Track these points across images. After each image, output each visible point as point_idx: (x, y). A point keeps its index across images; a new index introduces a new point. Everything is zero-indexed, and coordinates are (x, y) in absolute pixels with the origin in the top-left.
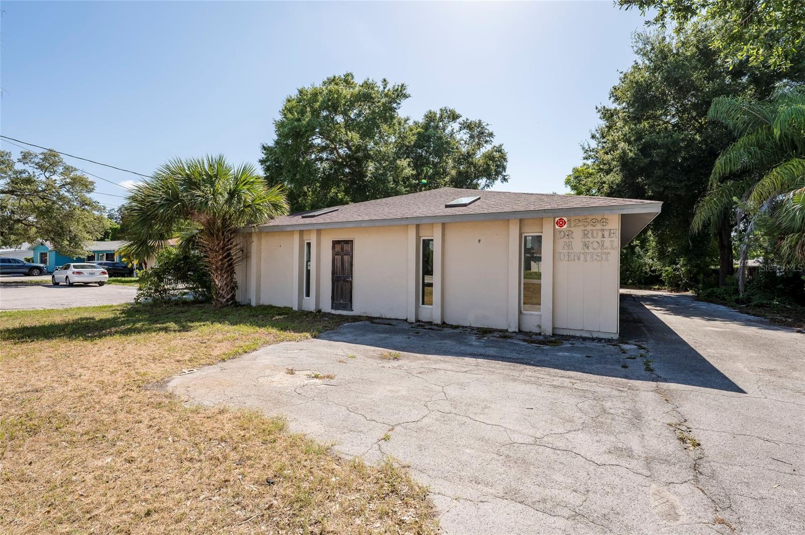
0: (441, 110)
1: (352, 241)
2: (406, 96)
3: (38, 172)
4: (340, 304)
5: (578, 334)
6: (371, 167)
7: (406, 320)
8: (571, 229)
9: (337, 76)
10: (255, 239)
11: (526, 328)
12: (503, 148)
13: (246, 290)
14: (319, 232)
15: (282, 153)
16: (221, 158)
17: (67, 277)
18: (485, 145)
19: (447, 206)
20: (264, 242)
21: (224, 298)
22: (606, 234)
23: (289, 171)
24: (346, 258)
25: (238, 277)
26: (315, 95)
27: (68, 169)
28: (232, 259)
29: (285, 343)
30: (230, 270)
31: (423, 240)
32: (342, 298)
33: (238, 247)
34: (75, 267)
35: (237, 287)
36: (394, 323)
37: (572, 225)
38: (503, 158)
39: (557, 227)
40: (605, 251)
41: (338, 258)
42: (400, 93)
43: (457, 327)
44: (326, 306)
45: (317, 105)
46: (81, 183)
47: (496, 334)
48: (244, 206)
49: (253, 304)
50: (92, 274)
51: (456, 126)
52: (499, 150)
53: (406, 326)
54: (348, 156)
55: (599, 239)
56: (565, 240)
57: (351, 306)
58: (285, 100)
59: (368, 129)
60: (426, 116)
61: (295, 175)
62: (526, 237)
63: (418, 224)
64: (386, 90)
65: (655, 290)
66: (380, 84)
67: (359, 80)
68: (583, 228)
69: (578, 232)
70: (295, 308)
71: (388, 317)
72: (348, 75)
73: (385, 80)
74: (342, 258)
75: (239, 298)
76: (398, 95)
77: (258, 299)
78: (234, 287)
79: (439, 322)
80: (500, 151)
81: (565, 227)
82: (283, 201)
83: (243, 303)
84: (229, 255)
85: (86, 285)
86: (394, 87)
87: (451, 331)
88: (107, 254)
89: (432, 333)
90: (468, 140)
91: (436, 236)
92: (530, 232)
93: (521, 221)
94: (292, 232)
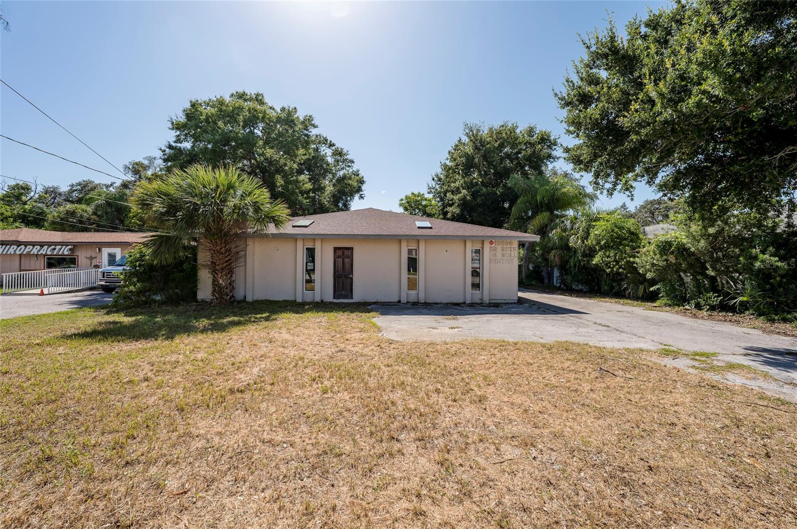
1: (352, 248)
4: (342, 295)
7: (400, 302)
8: (496, 245)
10: (250, 243)
20: (260, 245)
22: (512, 249)
32: (343, 290)
39: (490, 245)
41: (340, 260)
44: (329, 297)
49: (250, 299)
55: (509, 252)
56: (493, 252)
57: (352, 296)
68: (502, 246)
69: (499, 248)
70: (299, 300)
74: (343, 260)
77: (253, 295)
80: (358, 175)
81: (493, 245)
91: (421, 247)
92: (475, 247)
93: (472, 241)
94: (295, 239)
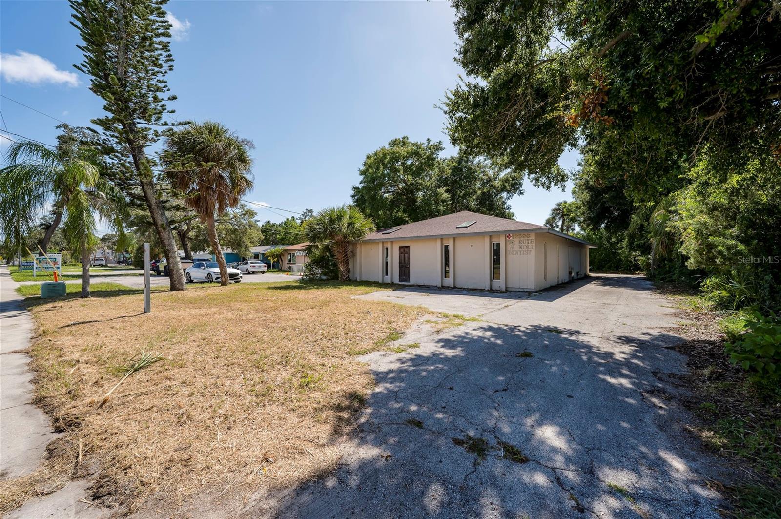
1: (409, 246)
2: (442, 149)
4: (403, 279)
5: (518, 290)
6: (420, 195)
9: (397, 138)
10: (359, 246)
11: (494, 288)
13: (354, 273)
14: (392, 242)
15: (366, 193)
17: (247, 269)
19: (457, 228)
20: (363, 247)
21: (345, 276)
22: (529, 242)
23: (370, 203)
24: (406, 255)
25: (350, 266)
26: (385, 155)
28: (347, 257)
29: (382, 292)
30: (347, 263)
31: (445, 246)
33: (351, 250)
34: (251, 263)
36: (430, 286)
37: (514, 237)
39: (507, 239)
40: (529, 250)
41: (402, 255)
42: (439, 147)
43: (461, 288)
44: (396, 280)
45: (386, 161)
46: (251, 214)
48: (356, 230)
49: (358, 280)
50: (260, 267)
53: (436, 288)
54: (404, 188)
58: (365, 157)
59: (418, 172)
61: (373, 205)
62: (494, 243)
63: (442, 238)
64: (430, 145)
66: (425, 142)
67: (412, 140)
69: (517, 241)
70: (380, 282)
72: (404, 138)
73: (428, 139)
75: (351, 277)
76: (437, 149)
77: (360, 278)
78: (349, 271)
79: (452, 286)
81: (511, 238)
82: (373, 226)
83: (353, 280)
84: (346, 255)
85: (253, 273)
86: (434, 143)
87: (457, 289)
88: (255, 255)
89: (447, 290)
91: (450, 244)
92: (495, 241)
93: (490, 236)
94: (378, 242)
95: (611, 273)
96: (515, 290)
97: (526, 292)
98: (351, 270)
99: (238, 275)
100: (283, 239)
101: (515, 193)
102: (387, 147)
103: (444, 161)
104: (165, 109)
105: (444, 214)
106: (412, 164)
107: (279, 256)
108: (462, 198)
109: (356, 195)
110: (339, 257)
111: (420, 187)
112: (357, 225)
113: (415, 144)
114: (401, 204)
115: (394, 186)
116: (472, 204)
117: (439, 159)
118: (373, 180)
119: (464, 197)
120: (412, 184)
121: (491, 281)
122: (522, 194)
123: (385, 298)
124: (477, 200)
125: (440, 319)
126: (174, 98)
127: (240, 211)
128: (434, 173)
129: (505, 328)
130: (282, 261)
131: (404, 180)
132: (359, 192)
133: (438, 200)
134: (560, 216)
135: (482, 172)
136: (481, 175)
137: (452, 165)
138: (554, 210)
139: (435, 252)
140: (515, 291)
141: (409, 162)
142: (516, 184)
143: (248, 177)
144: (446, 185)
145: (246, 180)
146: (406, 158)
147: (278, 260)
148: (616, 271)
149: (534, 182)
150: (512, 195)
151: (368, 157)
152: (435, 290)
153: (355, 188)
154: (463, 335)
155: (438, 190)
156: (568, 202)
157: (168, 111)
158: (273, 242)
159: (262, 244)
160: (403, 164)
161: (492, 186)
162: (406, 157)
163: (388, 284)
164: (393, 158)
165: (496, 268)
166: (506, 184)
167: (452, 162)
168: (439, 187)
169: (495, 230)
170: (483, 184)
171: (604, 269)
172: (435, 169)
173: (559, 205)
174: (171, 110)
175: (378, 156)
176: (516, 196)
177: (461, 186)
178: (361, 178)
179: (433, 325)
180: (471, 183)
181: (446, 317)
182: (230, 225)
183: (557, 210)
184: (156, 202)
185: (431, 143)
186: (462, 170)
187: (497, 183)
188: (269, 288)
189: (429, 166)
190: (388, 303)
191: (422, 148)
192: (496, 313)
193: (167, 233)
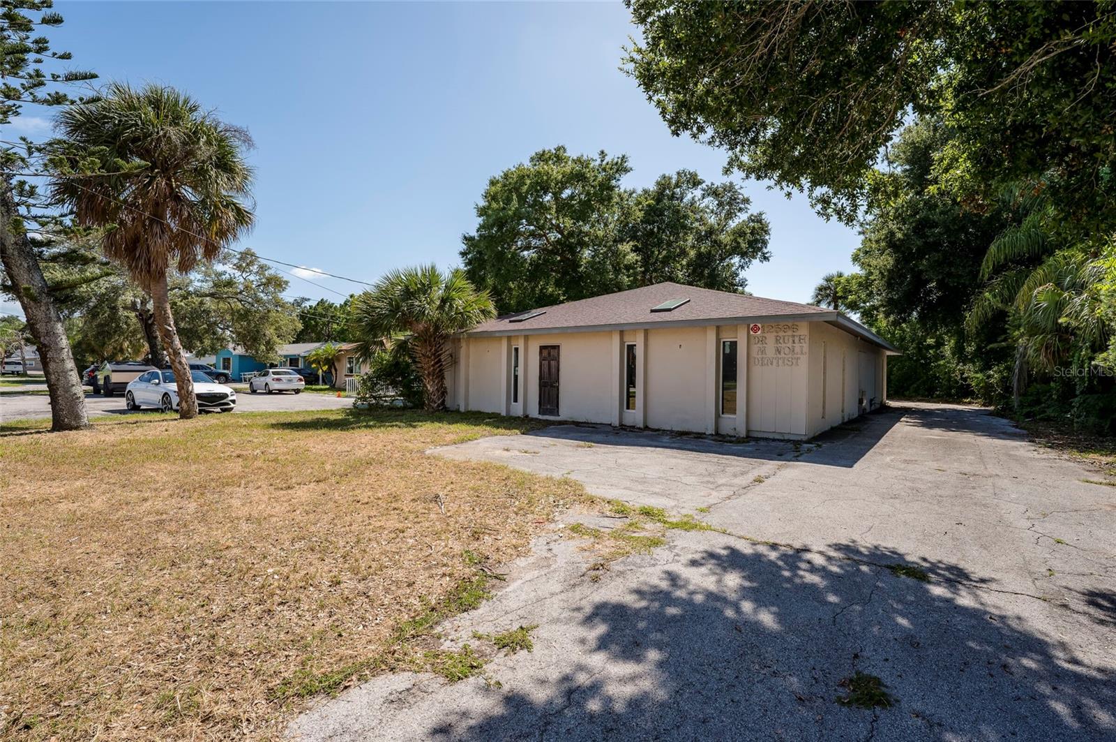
0: (678, 173)
1: (559, 346)
2: (626, 170)
3: (238, 273)
4: (547, 409)
5: (771, 436)
6: (587, 254)
7: (610, 425)
8: (765, 335)
9: (547, 149)
10: (463, 344)
11: (723, 431)
12: (763, 217)
13: (455, 397)
14: (526, 338)
15: (487, 247)
16: (433, 268)
17: (267, 384)
18: (738, 214)
19: (652, 311)
21: (435, 403)
22: (797, 340)
23: (493, 265)
24: (553, 363)
25: (448, 383)
26: (522, 178)
27: (263, 268)
28: (441, 365)
29: (498, 437)
30: (441, 377)
31: (628, 346)
32: (549, 403)
33: (447, 352)
34: (274, 373)
35: (446, 392)
36: (599, 426)
37: (766, 330)
38: (764, 229)
39: (752, 333)
40: (795, 356)
41: (546, 363)
42: (621, 167)
43: (658, 430)
44: (534, 412)
45: (524, 189)
46: (277, 283)
47: (692, 436)
48: (456, 314)
49: (462, 409)
50: (290, 381)
51: (698, 193)
52: (758, 219)
53: (610, 429)
54: (558, 242)
55: (790, 345)
56: (759, 345)
57: (558, 411)
58: (488, 183)
59: (582, 212)
60: (658, 183)
61: (500, 269)
62: (724, 342)
63: (622, 330)
64: (604, 163)
65: (965, 403)
66: (597, 157)
67: (572, 153)
68: (776, 334)
69: (771, 338)
70: (504, 413)
71: (593, 422)
72: (558, 149)
73: (602, 152)
74: (549, 363)
75: (448, 404)
76: (618, 170)
77: (467, 405)
78: (444, 393)
79: (641, 426)
80: (760, 221)
81: (759, 332)
82: (491, 307)
83: (451, 409)
84: (439, 361)
85: (280, 392)
86: (613, 160)
87: (651, 433)
88: (291, 359)
89: (631, 434)
90: (715, 209)
91: (639, 342)
92: (727, 337)
93: (718, 328)
94: (500, 338)
95: (919, 401)
96: (765, 436)
97: (789, 441)
98: (448, 390)
99: (225, 396)
100: (342, 331)
101: (754, 257)
102: (527, 164)
103: (631, 194)
104: (46, 49)
105: (630, 288)
106: (572, 197)
107: (331, 362)
108: (661, 262)
109: (469, 253)
110: (427, 365)
111: (586, 239)
112: (459, 303)
113: (578, 161)
114: (552, 270)
115: (540, 236)
116: (680, 274)
117: (622, 190)
118: (501, 223)
119: (665, 261)
120: (571, 234)
121: (718, 417)
122: (766, 259)
123: (498, 453)
124: (688, 265)
125: (607, 522)
126: (55, 21)
127: (258, 277)
128: (613, 217)
129: (773, 555)
130: (336, 370)
131: (558, 227)
132: (475, 246)
133: (618, 264)
134: (830, 299)
135: (697, 220)
136: (696, 224)
137: (645, 204)
138: (820, 289)
139: (609, 356)
140: (766, 439)
141: (566, 193)
142: (756, 241)
143: (243, 203)
144: (634, 238)
145: (237, 208)
146: (563, 185)
147: (330, 368)
148: (929, 397)
149: (819, 207)
150: (750, 261)
151: (493, 183)
152: (607, 433)
153: (468, 239)
154: (664, 585)
155: (620, 246)
156: (846, 275)
157: (54, 54)
158: (328, 336)
159: (299, 338)
160: (556, 196)
161: (715, 242)
162: (561, 182)
163: (517, 418)
164: (537, 183)
165: (728, 389)
166: (740, 240)
167: (646, 198)
168: (622, 241)
169: (727, 315)
170: (700, 239)
171: (907, 393)
172: (613, 206)
173: (828, 280)
174: (60, 53)
175: (511, 180)
176: (756, 262)
177: (660, 241)
178: (480, 220)
179: (587, 541)
180: (678, 237)
181: (622, 512)
182: (239, 303)
183: (826, 289)
184: (16, 243)
185: (608, 159)
186: (662, 214)
187: (724, 238)
188: (273, 426)
189: (601, 201)
190: (498, 469)
191: (591, 166)
192: (741, 501)
193: (43, 308)
